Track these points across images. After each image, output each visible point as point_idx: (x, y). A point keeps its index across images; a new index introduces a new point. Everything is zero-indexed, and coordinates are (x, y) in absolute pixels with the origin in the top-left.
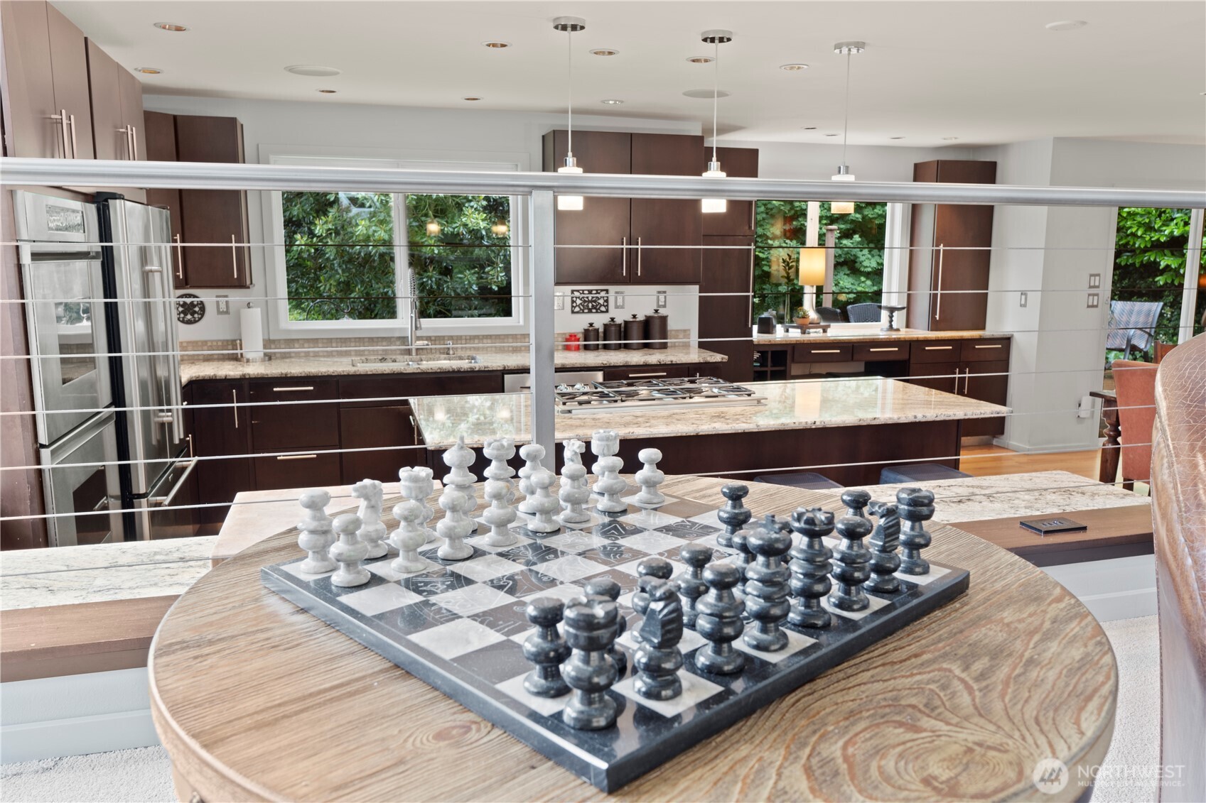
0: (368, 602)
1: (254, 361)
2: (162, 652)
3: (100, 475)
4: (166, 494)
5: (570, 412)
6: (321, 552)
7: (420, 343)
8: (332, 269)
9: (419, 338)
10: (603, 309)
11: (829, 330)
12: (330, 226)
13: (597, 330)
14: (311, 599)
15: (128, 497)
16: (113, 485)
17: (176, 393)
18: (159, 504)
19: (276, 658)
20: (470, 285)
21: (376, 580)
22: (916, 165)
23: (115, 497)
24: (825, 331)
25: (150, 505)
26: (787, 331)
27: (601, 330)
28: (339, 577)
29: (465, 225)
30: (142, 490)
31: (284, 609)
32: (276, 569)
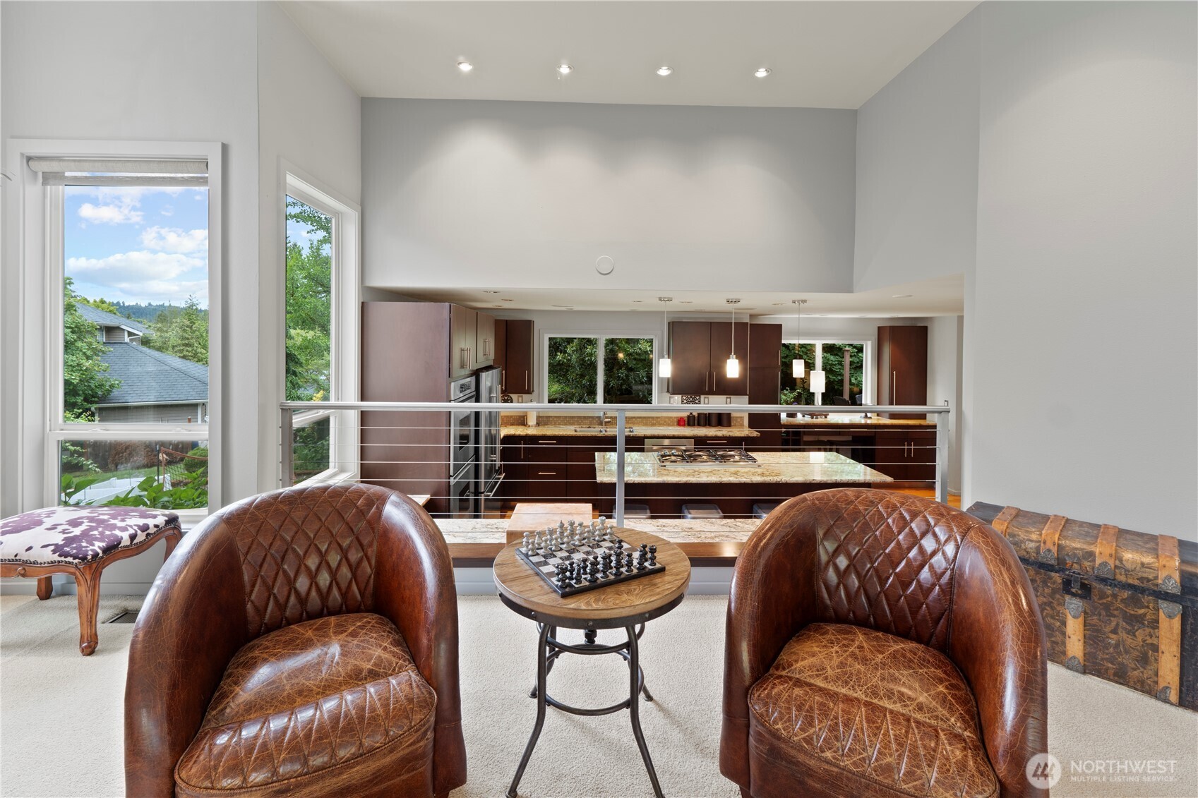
0: (535, 559)
1: (532, 426)
2: (496, 565)
3: (468, 485)
4: (491, 492)
5: (665, 466)
6: (527, 546)
7: (607, 420)
8: (574, 367)
9: (607, 418)
10: (697, 401)
11: (828, 417)
12: (574, 348)
13: (694, 416)
14: (523, 557)
15: (477, 493)
16: (472, 488)
17: (498, 441)
18: (489, 496)
19: (516, 569)
20: (643, 377)
21: (538, 554)
22: (879, 327)
23: (472, 493)
24: (826, 417)
25: (485, 496)
26: (804, 416)
27: (696, 416)
28: (530, 553)
29: (640, 349)
30: (482, 491)
31: (519, 558)
32: (518, 549)
